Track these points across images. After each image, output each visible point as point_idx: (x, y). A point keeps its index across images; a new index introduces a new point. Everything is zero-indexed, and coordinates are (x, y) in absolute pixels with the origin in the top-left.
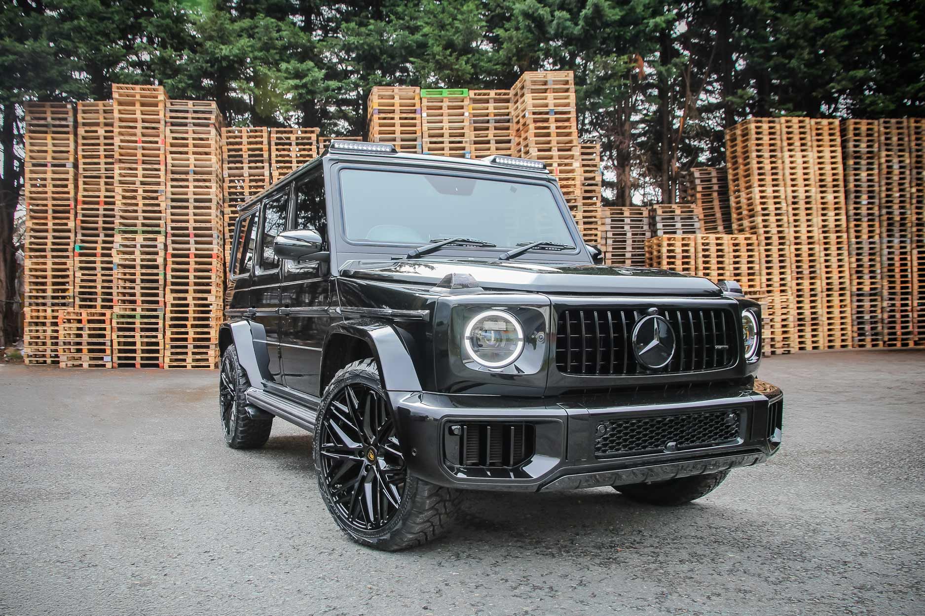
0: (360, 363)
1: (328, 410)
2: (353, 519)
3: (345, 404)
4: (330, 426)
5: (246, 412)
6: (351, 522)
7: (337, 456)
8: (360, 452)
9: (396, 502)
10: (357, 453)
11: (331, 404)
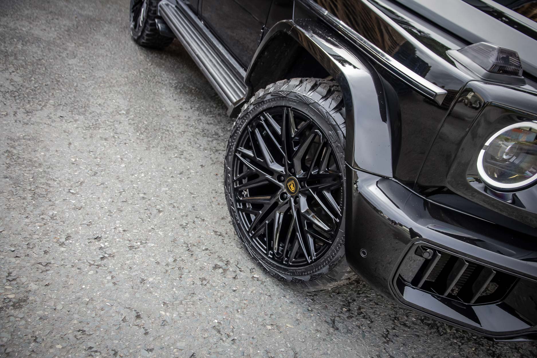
0: (314, 88)
1: (256, 118)
2: (254, 236)
3: (279, 122)
4: (253, 134)
5: (154, 24)
6: (251, 238)
7: (253, 168)
8: (279, 177)
9: (309, 254)
10: (276, 175)
11: (261, 113)
